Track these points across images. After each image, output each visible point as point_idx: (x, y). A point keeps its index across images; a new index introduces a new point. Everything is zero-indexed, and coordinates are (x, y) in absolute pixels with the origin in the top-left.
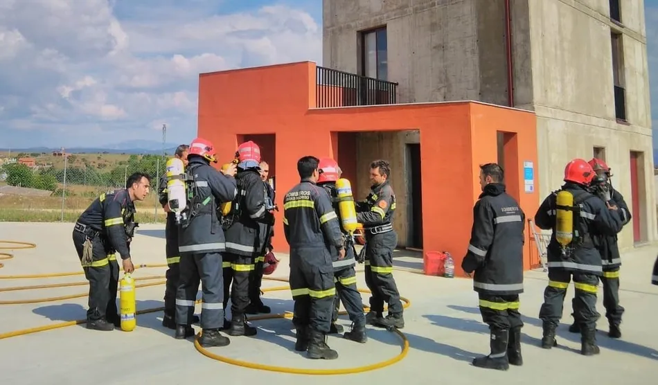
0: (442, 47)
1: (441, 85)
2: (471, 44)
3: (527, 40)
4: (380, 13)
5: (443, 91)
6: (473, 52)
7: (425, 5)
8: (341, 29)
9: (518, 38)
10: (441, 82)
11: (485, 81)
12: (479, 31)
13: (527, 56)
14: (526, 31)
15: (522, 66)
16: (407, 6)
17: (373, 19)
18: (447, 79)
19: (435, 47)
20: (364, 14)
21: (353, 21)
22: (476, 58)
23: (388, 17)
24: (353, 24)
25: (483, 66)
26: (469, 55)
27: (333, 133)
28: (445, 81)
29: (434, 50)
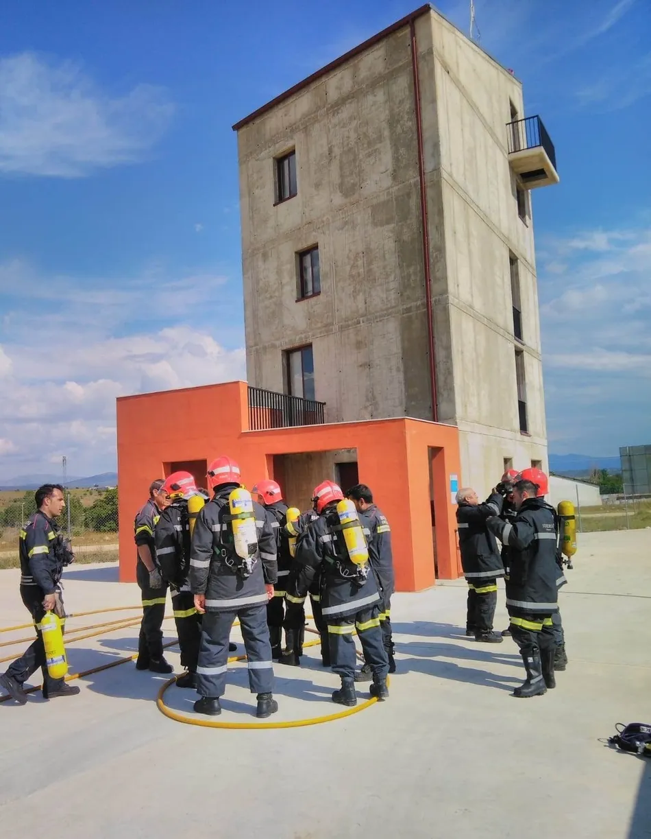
0: (368, 365)
1: (368, 404)
2: (396, 362)
3: (449, 357)
4: (305, 332)
5: (370, 408)
6: (398, 370)
7: (350, 322)
8: (265, 348)
9: (440, 354)
10: (368, 400)
11: (410, 397)
12: (403, 349)
13: (449, 372)
14: (448, 348)
15: (445, 382)
16: (332, 324)
17: (298, 338)
18: (374, 398)
19: (361, 366)
20: (289, 332)
21: (277, 339)
22: (401, 376)
23: (313, 335)
24: (277, 343)
25: (408, 383)
26: (394, 372)
27: (268, 456)
28: (372, 399)
29: (360, 368)
